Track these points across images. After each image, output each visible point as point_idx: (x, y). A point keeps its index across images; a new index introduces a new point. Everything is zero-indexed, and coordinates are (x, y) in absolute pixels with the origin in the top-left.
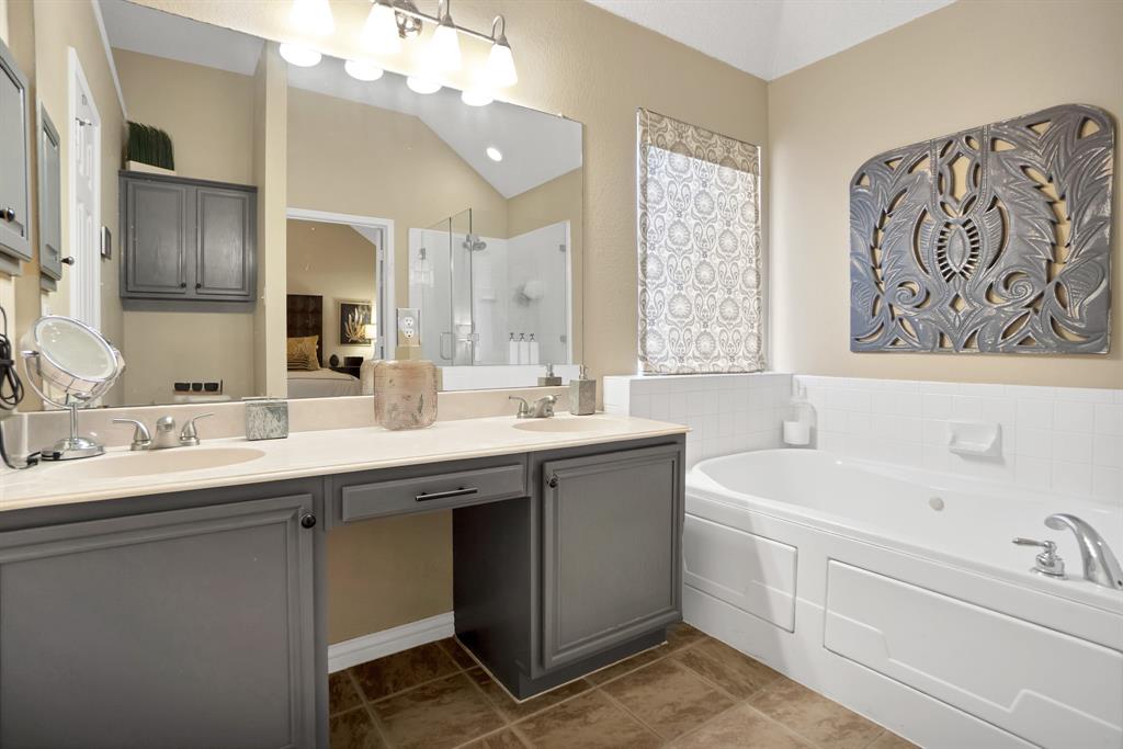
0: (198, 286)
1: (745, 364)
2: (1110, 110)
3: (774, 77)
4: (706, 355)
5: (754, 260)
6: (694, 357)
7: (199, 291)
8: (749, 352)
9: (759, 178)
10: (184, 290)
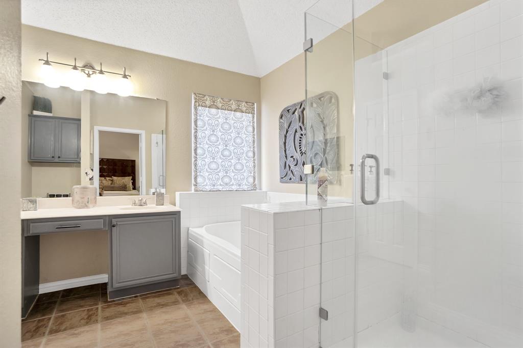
0: (59, 157)
1: (245, 187)
2: (337, 93)
3: (262, 76)
4: (227, 184)
5: (252, 147)
6: (221, 185)
7: (60, 159)
8: (248, 183)
9: (255, 115)
10: (53, 159)
